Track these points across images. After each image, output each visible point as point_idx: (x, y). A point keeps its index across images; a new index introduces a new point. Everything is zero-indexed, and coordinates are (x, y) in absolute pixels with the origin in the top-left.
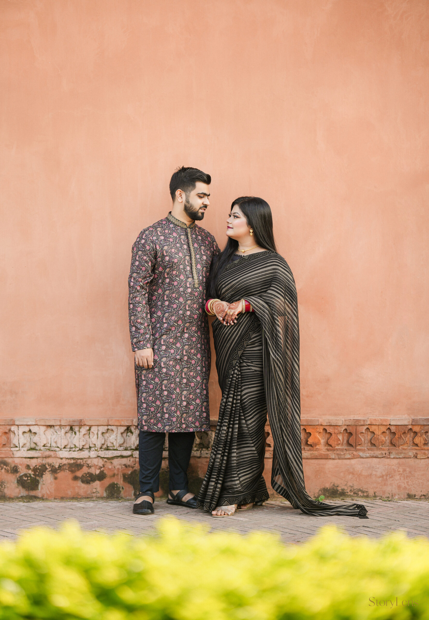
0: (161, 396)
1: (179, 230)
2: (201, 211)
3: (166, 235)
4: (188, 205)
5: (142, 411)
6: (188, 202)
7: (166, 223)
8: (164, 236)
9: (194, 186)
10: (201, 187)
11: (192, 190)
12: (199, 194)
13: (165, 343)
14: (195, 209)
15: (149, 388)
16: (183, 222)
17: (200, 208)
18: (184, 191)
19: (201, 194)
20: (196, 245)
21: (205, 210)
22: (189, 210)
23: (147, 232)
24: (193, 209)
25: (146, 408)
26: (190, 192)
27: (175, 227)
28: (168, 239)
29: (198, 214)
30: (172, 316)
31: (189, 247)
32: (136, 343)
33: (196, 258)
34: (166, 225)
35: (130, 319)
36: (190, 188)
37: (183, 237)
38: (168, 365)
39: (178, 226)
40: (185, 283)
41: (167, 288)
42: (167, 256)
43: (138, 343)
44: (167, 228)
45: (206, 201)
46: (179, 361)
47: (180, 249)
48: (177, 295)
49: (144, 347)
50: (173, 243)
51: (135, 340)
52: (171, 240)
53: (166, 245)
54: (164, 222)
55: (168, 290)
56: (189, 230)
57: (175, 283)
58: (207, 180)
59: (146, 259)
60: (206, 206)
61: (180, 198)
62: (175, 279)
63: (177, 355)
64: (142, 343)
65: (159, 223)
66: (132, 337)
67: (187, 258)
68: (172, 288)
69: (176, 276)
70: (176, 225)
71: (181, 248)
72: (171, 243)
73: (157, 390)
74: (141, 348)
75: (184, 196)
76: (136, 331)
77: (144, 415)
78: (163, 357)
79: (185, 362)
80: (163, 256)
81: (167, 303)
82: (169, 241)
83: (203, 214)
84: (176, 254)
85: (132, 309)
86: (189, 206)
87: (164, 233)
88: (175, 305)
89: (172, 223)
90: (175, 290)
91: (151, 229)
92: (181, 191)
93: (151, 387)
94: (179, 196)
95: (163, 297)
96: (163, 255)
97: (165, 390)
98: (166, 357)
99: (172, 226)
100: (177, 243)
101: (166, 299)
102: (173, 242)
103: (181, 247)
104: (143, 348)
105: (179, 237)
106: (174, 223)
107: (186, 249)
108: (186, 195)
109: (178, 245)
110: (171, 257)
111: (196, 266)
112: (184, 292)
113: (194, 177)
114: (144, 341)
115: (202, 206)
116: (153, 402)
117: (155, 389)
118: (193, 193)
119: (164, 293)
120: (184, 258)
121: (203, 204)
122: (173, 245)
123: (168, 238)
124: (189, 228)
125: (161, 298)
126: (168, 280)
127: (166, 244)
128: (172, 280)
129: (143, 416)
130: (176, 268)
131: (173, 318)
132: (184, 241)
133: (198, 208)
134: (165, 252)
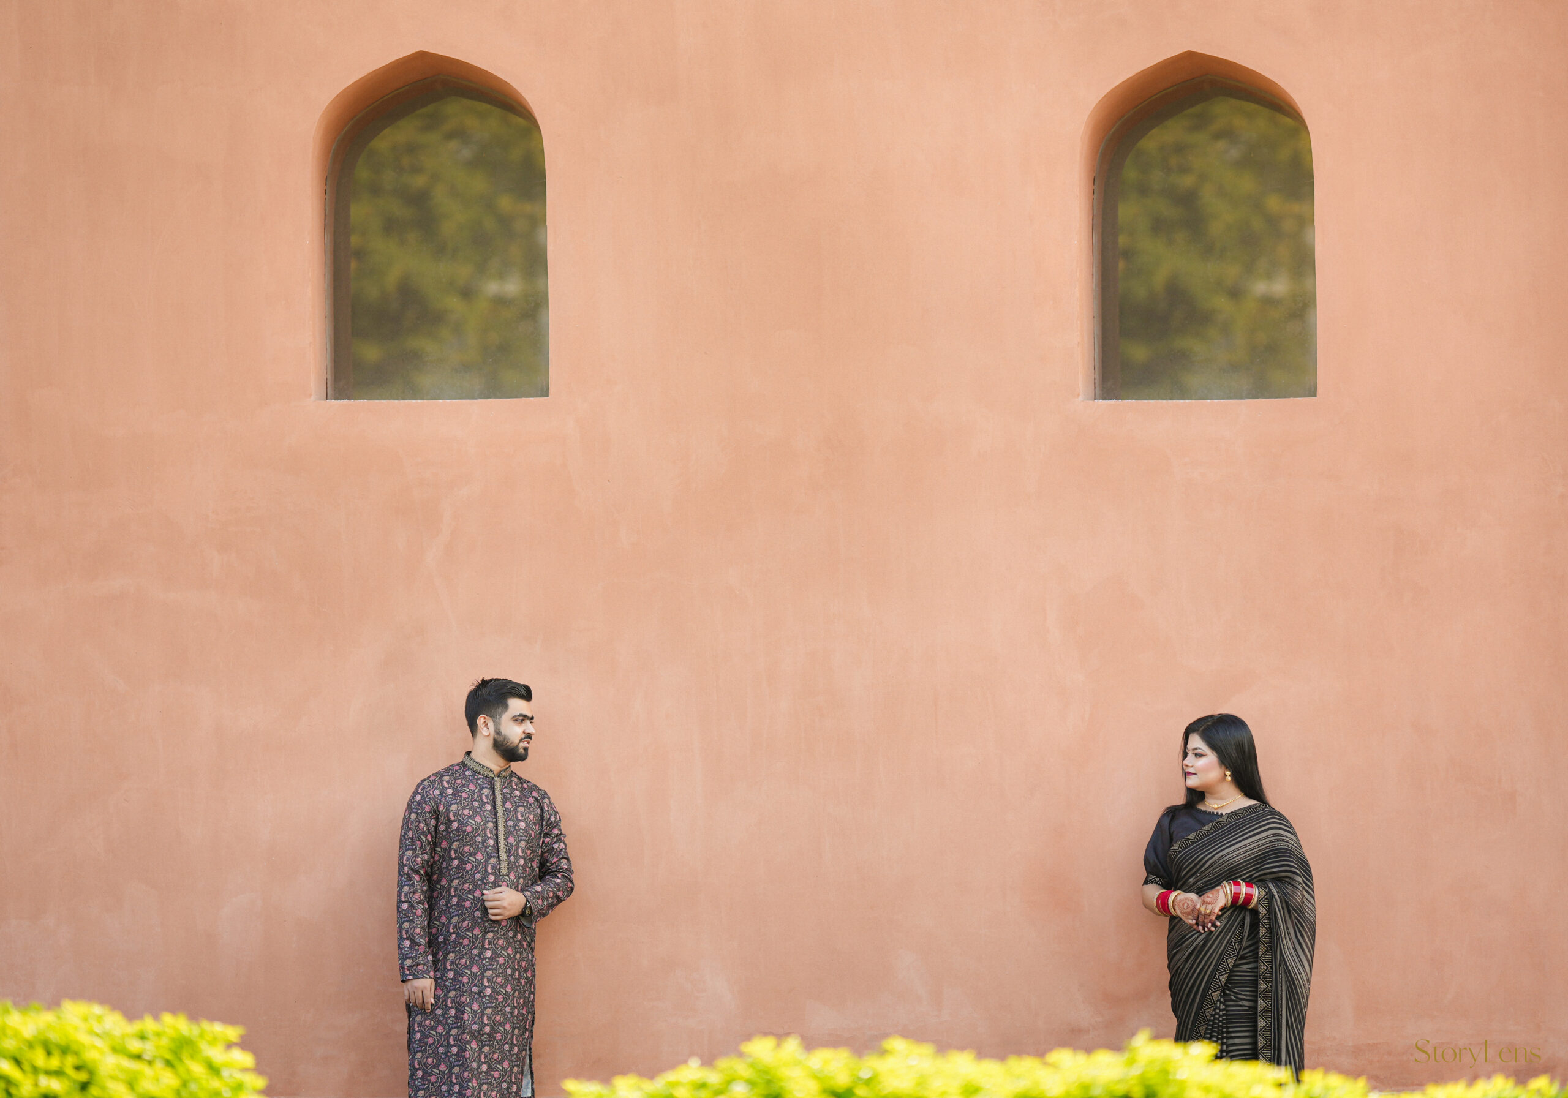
0: (447, 1055)
1: (481, 780)
2: (522, 745)
3: (457, 787)
4: (500, 739)
5: (416, 1083)
6: (498, 732)
7: (460, 769)
8: (453, 788)
9: (506, 706)
10: (516, 705)
11: (503, 712)
12: (515, 716)
13: (452, 967)
14: (512, 743)
15: (427, 1043)
16: (488, 766)
17: (521, 740)
18: (491, 717)
19: (519, 716)
20: (508, 805)
21: (528, 743)
22: (502, 745)
23: (425, 783)
24: (508, 744)
25: (422, 1078)
26: (500, 716)
27: (473, 776)
28: (460, 794)
29: (518, 750)
30: (463, 921)
31: (494, 807)
32: (410, 967)
33: (506, 826)
34: (459, 772)
35: (400, 926)
36: (499, 711)
37: (486, 791)
38: (458, 1003)
40: (485, 866)
41: (455, 875)
42: (454, 821)
43: (415, 968)
44: (460, 776)
45: (529, 727)
46: (476, 996)
47: (478, 810)
48: (471, 886)
49: (425, 975)
50: (467, 800)
51: (409, 962)
52: (464, 795)
53: (454, 804)
54: (458, 768)
55: (457, 878)
56: (498, 780)
57: (468, 866)
58: (526, 694)
59: (423, 829)
60: (529, 736)
61: (485, 728)
62: (468, 859)
63: (473, 986)
64: (420, 967)
65: (448, 769)
66: (403, 957)
67: (490, 825)
68: (463, 875)
69: (470, 855)
70: (476, 772)
71: (481, 809)
72: (464, 799)
73: (441, 1046)
74: (420, 976)
75: (491, 724)
76: (410, 948)
77: (420, 1090)
78: (450, 990)
79: (487, 998)
80: (449, 822)
81: (455, 900)
82: (461, 797)
83: (526, 749)
84: (470, 817)
85: (405, 911)
86: (502, 740)
87: (454, 784)
88: (468, 902)
90: (467, 877)
91: (434, 779)
92: (485, 718)
93: (431, 1041)
94: (483, 726)
95: (449, 891)
96: (449, 820)
97: (454, 1046)
98: (454, 990)
99: (468, 773)
100: (475, 800)
101: (453, 894)
102: (468, 798)
103: (480, 808)
104: (423, 975)
105: (480, 791)
106: (472, 769)
107: (489, 811)
108: (494, 722)
109: (476, 804)
110: (461, 823)
111: (506, 839)
112: (482, 880)
113: (504, 691)
114: (424, 965)
115: (523, 736)
116: (434, 1066)
117: (438, 1044)
118: (506, 717)
119: (449, 884)
120: (485, 824)
121: (524, 733)
122: (466, 804)
123: (459, 792)
124: (499, 776)
125: (446, 892)
126: (456, 863)
127: (455, 801)
128: (462, 861)
129: (418, 1091)
130: (470, 841)
131: (465, 924)
132: (487, 798)
133: (517, 741)
134: (451, 815)
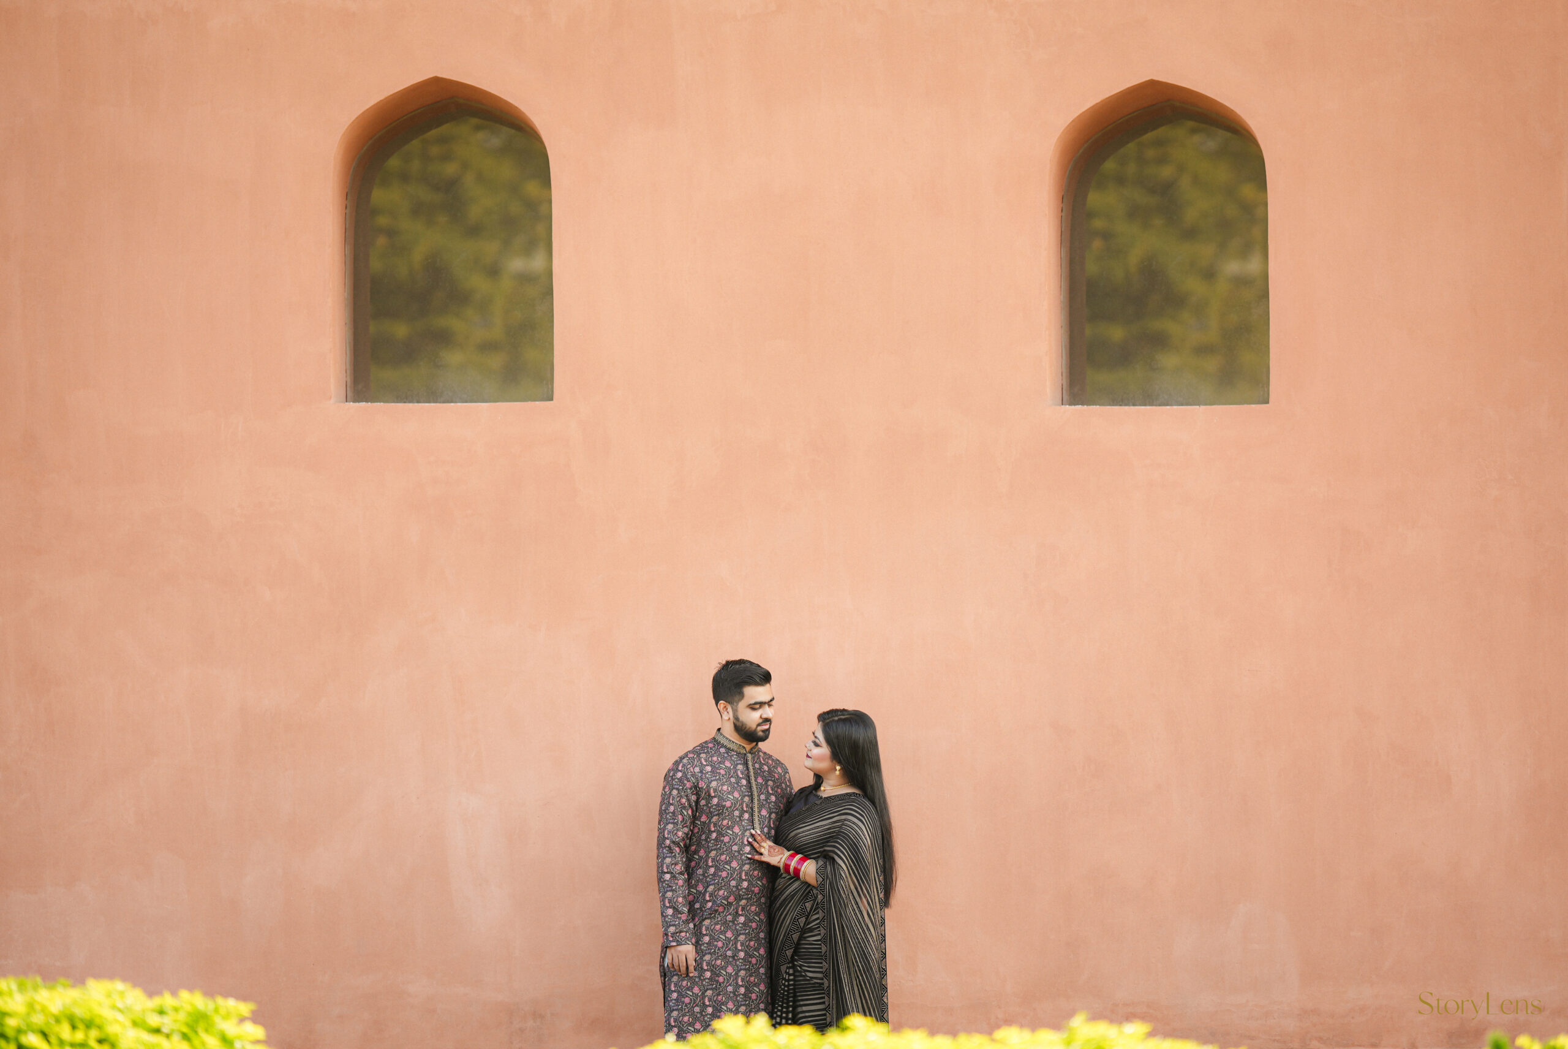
0: (702, 1015)
1: (735, 756)
2: (761, 728)
3: (714, 764)
4: (738, 724)
6: (736, 718)
8: (711, 765)
9: (742, 695)
11: (740, 700)
12: (750, 704)
13: (708, 932)
14: (751, 727)
15: (683, 1002)
16: (740, 744)
17: (760, 725)
18: (731, 702)
19: (755, 702)
20: (760, 780)
21: (767, 726)
22: (741, 728)
23: (685, 761)
24: (747, 727)
26: (738, 702)
27: (727, 753)
28: (718, 771)
29: (758, 733)
30: (719, 889)
31: (749, 782)
32: (673, 934)
33: (759, 800)
34: (714, 749)
35: (663, 895)
36: (737, 698)
37: (740, 767)
38: (713, 966)
39: (733, 750)
40: (742, 838)
41: (713, 846)
42: (715, 797)
43: (678, 935)
44: (715, 753)
45: (766, 712)
46: (731, 960)
47: (736, 785)
48: (728, 858)
49: (688, 942)
50: (725, 776)
51: (672, 929)
52: (722, 772)
53: (714, 780)
54: (711, 745)
55: (714, 850)
56: (749, 756)
57: (726, 839)
59: (685, 804)
60: (767, 721)
61: (725, 713)
62: (726, 832)
63: (728, 950)
64: (683, 934)
65: (703, 747)
66: (666, 925)
67: (746, 799)
68: (720, 847)
69: (728, 828)
70: (729, 749)
71: (738, 785)
72: (723, 776)
73: (697, 1005)
74: (683, 943)
75: (730, 709)
76: (673, 915)
78: (706, 954)
79: (740, 961)
80: (709, 797)
81: (712, 870)
82: (720, 773)
83: (765, 732)
84: (729, 793)
85: (668, 881)
86: (741, 723)
87: (711, 762)
88: (724, 872)
89: (723, 746)
90: (725, 849)
91: (691, 755)
92: (724, 704)
93: (687, 1000)
94: (725, 708)
95: (707, 861)
96: (709, 795)
97: (709, 1006)
98: (710, 953)
99: (722, 750)
100: (731, 777)
101: (710, 864)
102: (726, 774)
103: (737, 783)
104: (686, 942)
105: (735, 768)
106: (725, 747)
107: (745, 786)
108: (733, 707)
109: (733, 780)
110: (721, 799)
111: (759, 812)
112: (739, 852)
114: (686, 932)
115: (761, 721)
116: (692, 1025)
117: (694, 1004)
118: (743, 704)
119: (707, 855)
120: (742, 799)
121: (762, 718)
122: (724, 780)
123: (717, 768)
124: (750, 753)
125: (704, 863)
126: (714, 836)
127: (714, 778)
128: (720, 834)
130: (728, 815)
131: (721, 893)
132: (742, 774)
133: (755, 725)
134: (712, 791)
